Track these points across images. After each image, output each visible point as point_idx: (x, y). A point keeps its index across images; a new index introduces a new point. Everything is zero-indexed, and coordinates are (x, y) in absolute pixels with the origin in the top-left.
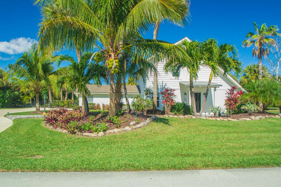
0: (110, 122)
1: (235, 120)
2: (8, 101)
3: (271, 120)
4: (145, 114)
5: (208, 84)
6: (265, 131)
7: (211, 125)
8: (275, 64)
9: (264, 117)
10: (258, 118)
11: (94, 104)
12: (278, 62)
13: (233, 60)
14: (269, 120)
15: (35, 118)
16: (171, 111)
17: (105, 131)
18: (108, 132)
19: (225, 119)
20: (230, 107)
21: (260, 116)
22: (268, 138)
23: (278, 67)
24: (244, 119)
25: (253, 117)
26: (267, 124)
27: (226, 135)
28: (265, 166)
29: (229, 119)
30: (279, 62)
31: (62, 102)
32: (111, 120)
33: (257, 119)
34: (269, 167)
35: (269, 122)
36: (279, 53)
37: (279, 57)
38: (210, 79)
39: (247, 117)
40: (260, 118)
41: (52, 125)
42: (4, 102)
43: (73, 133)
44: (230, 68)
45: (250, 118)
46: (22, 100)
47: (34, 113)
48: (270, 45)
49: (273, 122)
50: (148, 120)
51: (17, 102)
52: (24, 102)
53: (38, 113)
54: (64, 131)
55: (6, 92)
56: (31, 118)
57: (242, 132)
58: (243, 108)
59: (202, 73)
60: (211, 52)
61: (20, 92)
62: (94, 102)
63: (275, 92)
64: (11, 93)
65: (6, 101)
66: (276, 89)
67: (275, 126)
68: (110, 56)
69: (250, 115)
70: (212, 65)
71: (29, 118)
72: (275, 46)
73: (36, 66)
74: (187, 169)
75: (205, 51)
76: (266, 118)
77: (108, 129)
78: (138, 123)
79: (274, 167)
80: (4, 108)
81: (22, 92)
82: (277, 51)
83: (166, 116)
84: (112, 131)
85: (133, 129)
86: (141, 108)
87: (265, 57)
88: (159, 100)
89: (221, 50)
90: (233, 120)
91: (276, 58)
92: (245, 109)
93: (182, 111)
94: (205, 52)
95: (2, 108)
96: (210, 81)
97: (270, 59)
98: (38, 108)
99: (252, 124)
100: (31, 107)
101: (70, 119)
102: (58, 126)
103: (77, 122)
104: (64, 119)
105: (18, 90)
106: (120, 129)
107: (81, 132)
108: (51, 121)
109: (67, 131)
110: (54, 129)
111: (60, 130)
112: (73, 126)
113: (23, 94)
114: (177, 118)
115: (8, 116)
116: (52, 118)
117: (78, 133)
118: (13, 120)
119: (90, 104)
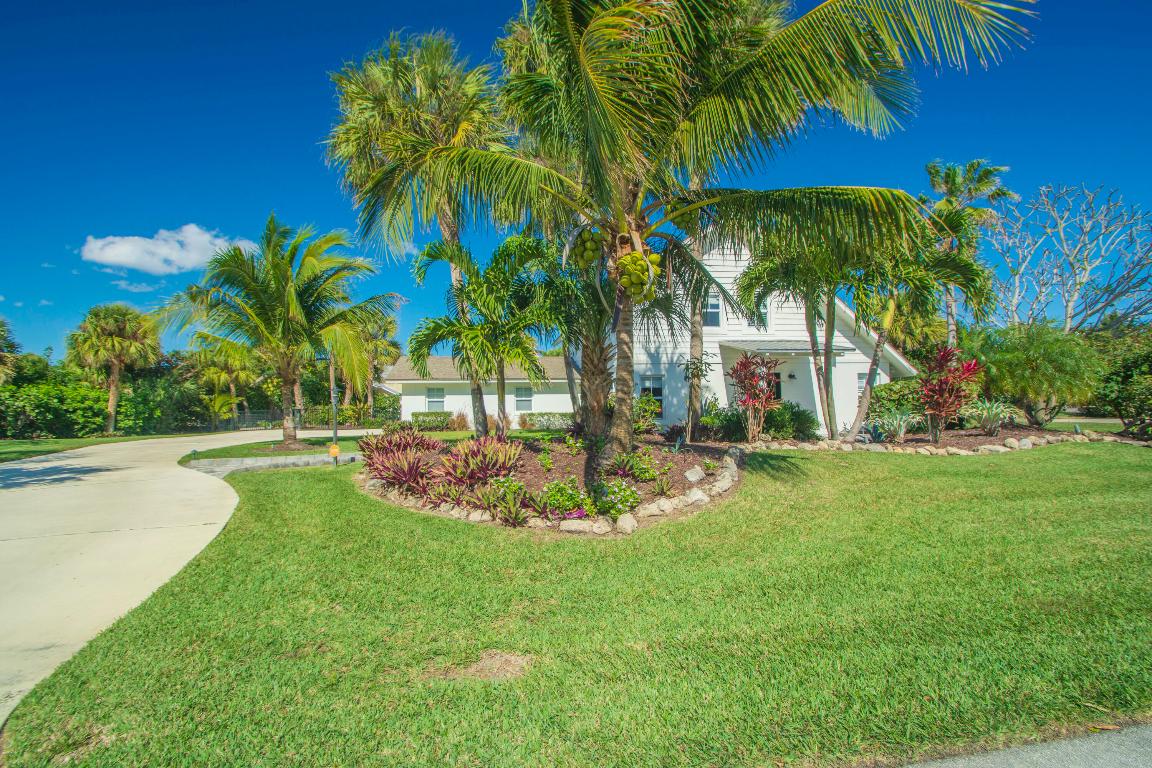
1: (967, 452)
2: (162, 412)
9: (1044, 441)
10: (1027, 443)
11: (449, 414)
15: (297, 466)
16: (766, 430)
17: (633, 508)
18: (643, 511)
19: (942, 451)
20: (941, 411)
21: (1033, 438)
24: (990, 447)
25: (1013, 442)
32: (627, 469)
33: (1025, 448)
39: (992, 444)
40: (1034, 444)
41: (411, 494)
42: (151, 415)
43: (514, 522)
45: (1004, 445)
46: (206, 408)
47: (280, 447)
50: (731, 465)
51: (192, 414)
52: (215, 413)
53: (290, 447)
54: (476, 516)
55: (154, 385)
58: (968, 413)
61: (201, 382)
62: (446, 409)
64: (171, 386)
65: (158, 413)
69: (990, 433)
71: (277, 466)
73: (280, 296)
76: (1049, 442)
77: (639, 500)
78: (710, 474)
80: (151, 434)
81: (209, 382)
84: (653, 508)
85: (716, 497)
88: (661, 395)
90: (962, 452)
92: (980, 416)
93: (789, 430)
95: (143, 434)
98: (290, 431)
100: (236, 429)
101: (481, 469)
102: (444, 498)
103: (515, 482)
104: (459, 471)
105: (197, 376)
106: (675, 501)
107: (547, 517)
108: (410, 480)
109: (487, 516)
110: (427, 511)
111: (456, 513)
112: (510, 497)
113: (211, 390)
114: (794, 451)
115: (193, 462)
116: (411, 469)
117: (536, 522)
118: (225, 479)
119: (437, 414)
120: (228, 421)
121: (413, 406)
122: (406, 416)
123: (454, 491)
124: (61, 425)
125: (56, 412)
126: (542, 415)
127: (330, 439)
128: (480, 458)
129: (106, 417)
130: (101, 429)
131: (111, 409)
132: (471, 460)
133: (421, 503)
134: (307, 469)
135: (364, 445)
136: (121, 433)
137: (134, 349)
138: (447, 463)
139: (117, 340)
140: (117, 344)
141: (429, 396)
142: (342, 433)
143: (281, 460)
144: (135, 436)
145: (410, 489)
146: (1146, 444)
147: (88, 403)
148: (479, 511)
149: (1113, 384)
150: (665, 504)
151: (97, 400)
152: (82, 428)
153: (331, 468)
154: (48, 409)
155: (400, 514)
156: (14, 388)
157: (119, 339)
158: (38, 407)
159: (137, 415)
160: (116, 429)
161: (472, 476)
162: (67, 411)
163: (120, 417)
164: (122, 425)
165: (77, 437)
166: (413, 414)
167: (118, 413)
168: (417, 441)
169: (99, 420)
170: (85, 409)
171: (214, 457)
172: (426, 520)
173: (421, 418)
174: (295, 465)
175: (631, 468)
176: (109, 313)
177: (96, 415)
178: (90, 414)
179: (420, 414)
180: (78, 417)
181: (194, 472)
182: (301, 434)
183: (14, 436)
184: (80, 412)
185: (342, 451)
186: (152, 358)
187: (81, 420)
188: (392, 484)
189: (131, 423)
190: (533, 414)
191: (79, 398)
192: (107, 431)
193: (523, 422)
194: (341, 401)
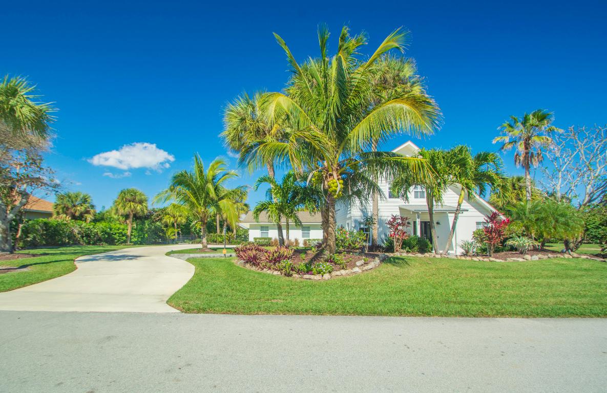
0: (331, 262)
1: (501, 260)
2: (148, 235)
3: (558, 262)
4: (367, 252)
5: (457, 209)
6: (554, 276)
7: (468, 267)
8: (554, 176)
9: (546, 257)
10: (536, 257)
11: (270, 239)
12: (560, 173)
13: (497, 174)
14: (555, 261)
16: (404, 248)
17: (330, 272)
18: (334, 273)
19: (486, 260)
20: (491, 242)
21: (540, 255)
22: (562, 285)
23: (560, 180)
24: (515, 259)
25: (528, 257)
26: (553, 266)
27: (498, 281)
28: (580, 316)
29: (491, 259)
30: (562, 173)
31: (219, 236)
32: (332, 259)
33: (535, 260)
34: (585, 317)
35: (556, 264)
36: (560, 159)
37: (561, 166)
38: (460, 202)
39: (518, 257)
40: (540, 258)
41: (254, 266)
42: (144, 236)
43: (289, 275)
44: (495, 187)
45: (524, 258)
46: (165, 234)
47: (202, 250)
48: (544, 148)
49: (563, 264)
50: (377, 260)
52: (169, 236)
53: (206, 250)
54: (276, 273)
55: (144, 223)
56: (206, 257)
57: (519, 277)
58: (510, 242)
59: (448, 196)
60: (463, 163)
61: (163, 222)
62: (270, 236)
63: (562, 219)
64: (151, 224)
65: (146, 235)
66: (563, 215)
67: (568, 269)
68: (331, 175)
69: (521, 253)
70: (466, 184)
71: (203, 257)
72: (552, 148)
74: (477, 317)
75: (454, 163)
76: (549, 258)
77: (333, 270)
78: (366, 263)
79: (592, 317)
81: (166, 222)
82: (557, 156)
83: (397, 254)
84: (338, 273)
85: (363, 271)
86: (347, 244)
87: (535, 164)
89: (478, 161)
90: (498, 260)
91: (556, 166)
92: (514, 244)
93: (416, 248)
94: (454, 165)
96: (459, 205)
97: (546, 168)
98: (205, 245)
99: (529, 266)
100: (177, 243)
101: (278, 257)
102: (265, 267)
103: (290, 262)
104: (270, 258)
105: (160, 220)
106: (347, 271)
107: (299, 274)
108: (253, 261)
109: (279, 273)
110: (259, 271)
111: (269, 272)
112: (287, 267)
113: (166, 226)
114: (413, 257)
115: (172, 255)
116: (254, 256)
117: (295, 275)
118: (186, 260)
119: (265, 239)
120: (174, 240)
121: (254, 235)
122: (251, 239)
123: (268, 264)
124: (110, 239)
125: (108, 234)
126: (315, 240)
127: (223, 248)
128: (278, 253)
129: (127, 237)
130: (125, 242)
131: (129, 234)
132: (275, 254)
133: (257, 268)
134: (215, 258)
135: (236, 250)
136: (132, 244)
137: (139, 207)
138: (266, 255)
139: (132, 203)
140: (132, 206)
141: (261, 230)
142: (227, 246)
143: (203, 255)
144: (137, 245)
145: (254, 264)
146: (603, 260)
147: (121, 231)
148: (277, 272)
149: (600, 230)
150: (343, 272)
151: (123, 230)
152: (119, 241)
153: (223, 258)
154: (106, 233)
155: (250, 271)
156: (94, 224)
157: (133, 203)
158: (102, 232)
159: (139, 236)
160: (131, 242)
161: (275, 260)
162: (112, 234)
163: (132, 237)
164: (133, 240)
165: (116, 245)
166: (254, 238)
167: (132, 235)
168: (256, 248)
169: (124, 238)
170: (119, 233)
171: (180, 253)
172: (259, 273)
173: (258, 240)
174: (210, 257)
175: (334, 259)
176: (129, 191)
177: (123, 236)
178: (121, 235)
179: (258, 238)
180: (116, 236)
181: (173, 258)
182: (209, 246)
183: (93, 244)
184: (117, 234)
185: (227, 252)
186: (146, 212)
187: (118, 238)
188: (247, 262)
189: (136, 239)
190: (309, 240)
191: (117, 228)
192: (127, 243)
193: (305, 243)
194: (221, 232)
